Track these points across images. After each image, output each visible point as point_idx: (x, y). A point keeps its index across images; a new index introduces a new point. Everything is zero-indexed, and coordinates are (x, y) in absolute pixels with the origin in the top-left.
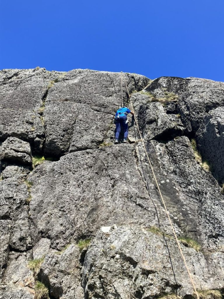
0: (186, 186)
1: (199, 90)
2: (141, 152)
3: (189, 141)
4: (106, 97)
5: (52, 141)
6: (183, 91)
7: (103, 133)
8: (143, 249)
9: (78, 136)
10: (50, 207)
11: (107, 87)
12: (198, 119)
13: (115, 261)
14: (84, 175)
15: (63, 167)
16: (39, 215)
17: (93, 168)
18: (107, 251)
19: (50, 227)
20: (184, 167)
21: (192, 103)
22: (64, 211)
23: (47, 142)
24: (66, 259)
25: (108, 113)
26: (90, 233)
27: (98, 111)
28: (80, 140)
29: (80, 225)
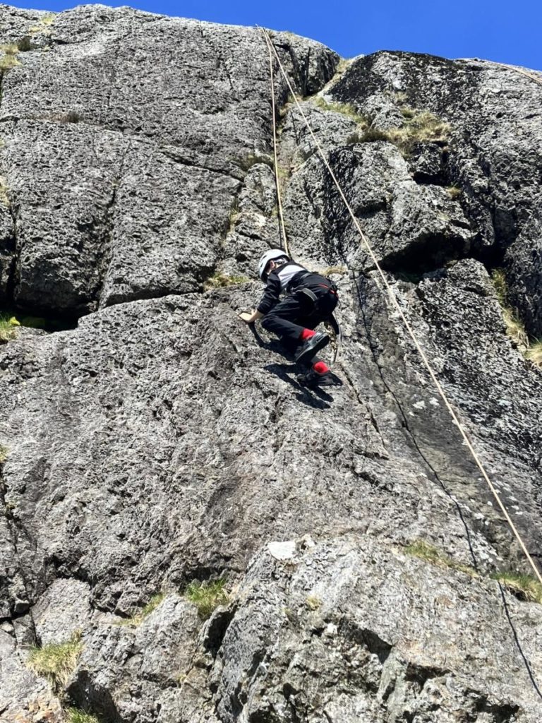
0: (489, 418)
1: (515, 108)
2: (343, 309)
3: (487, 275)
4: (205, 113)
5: (45, 261)
6: (462, 108)
7: (212, 242)
8: (403, 607)
9: (131, 250)
10: (74, 482)
11: (203, 78)
12: (517, 206)
13: (326, 644)
14: (169, 378)
15: (95, 352)
16: (38, 505)
17: (193, 356)
18: (299, 613)
19: (83, 543)
20: (475, 358)
21: (498, 153)
22: (123, 494)
23: (23, 265)
24: (162, 641)
25: (220, 171)
26: (222, 561)
27: (187, 163)
28: (142, 263)
29: (188, 537)
